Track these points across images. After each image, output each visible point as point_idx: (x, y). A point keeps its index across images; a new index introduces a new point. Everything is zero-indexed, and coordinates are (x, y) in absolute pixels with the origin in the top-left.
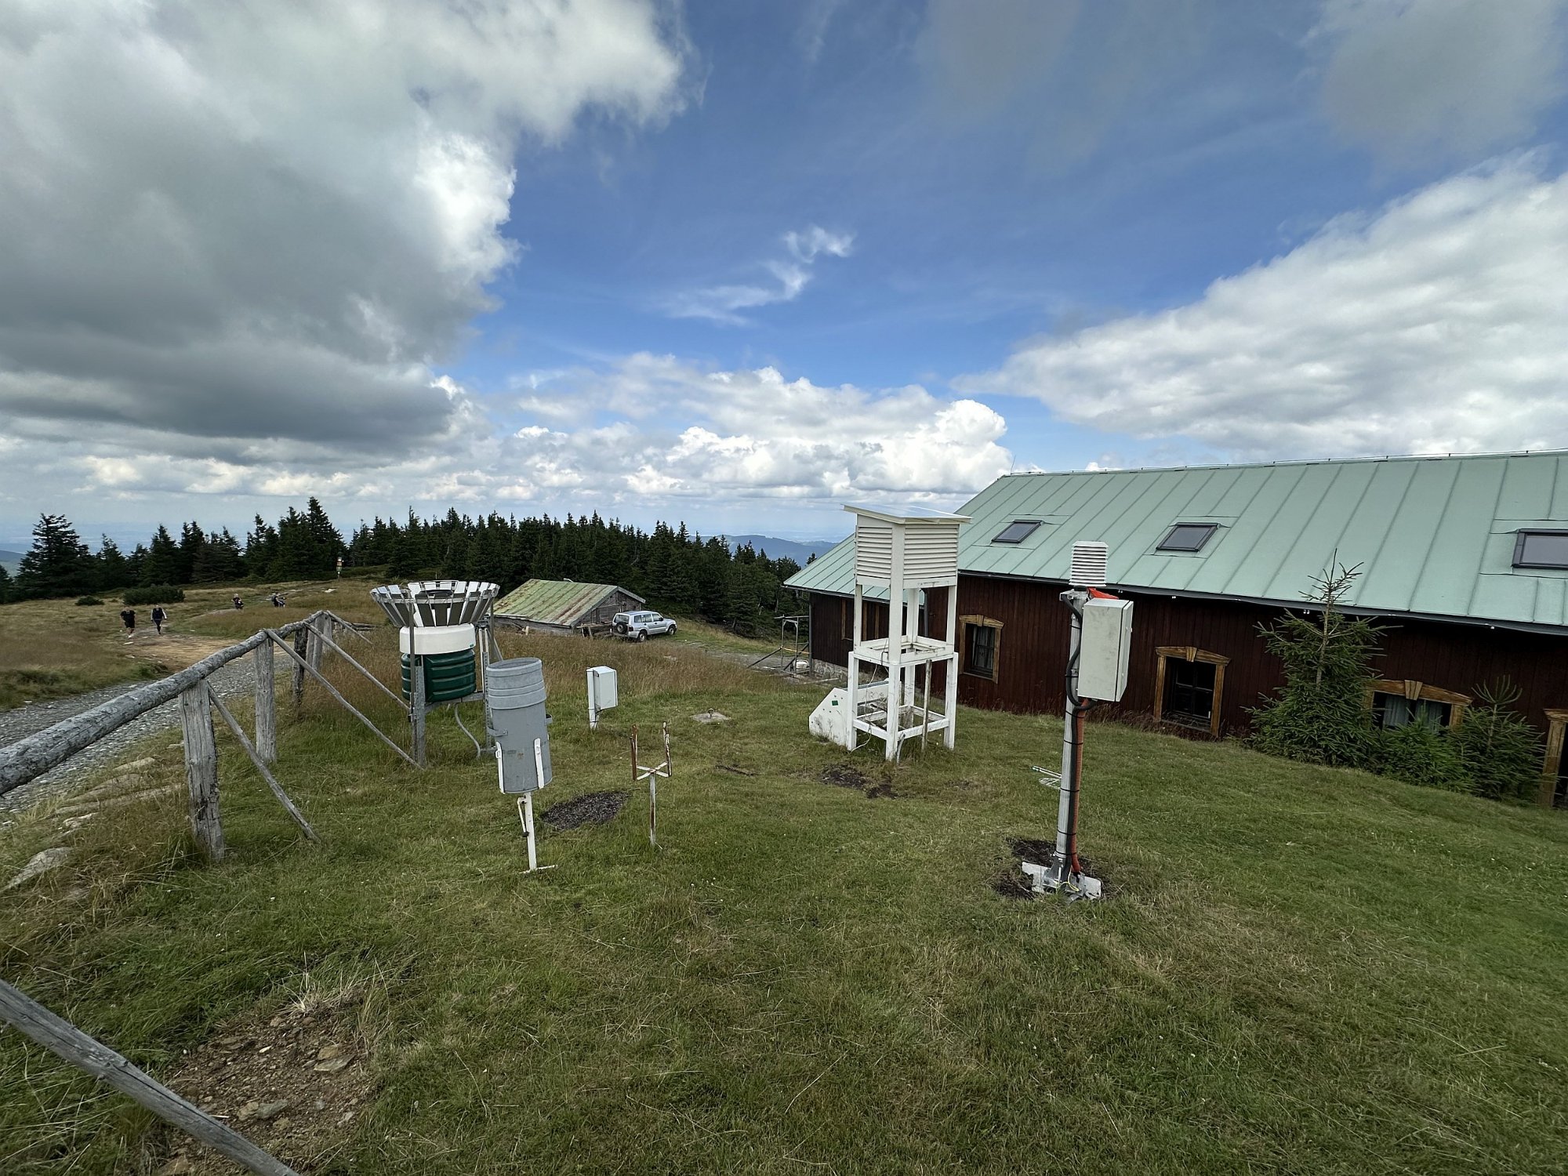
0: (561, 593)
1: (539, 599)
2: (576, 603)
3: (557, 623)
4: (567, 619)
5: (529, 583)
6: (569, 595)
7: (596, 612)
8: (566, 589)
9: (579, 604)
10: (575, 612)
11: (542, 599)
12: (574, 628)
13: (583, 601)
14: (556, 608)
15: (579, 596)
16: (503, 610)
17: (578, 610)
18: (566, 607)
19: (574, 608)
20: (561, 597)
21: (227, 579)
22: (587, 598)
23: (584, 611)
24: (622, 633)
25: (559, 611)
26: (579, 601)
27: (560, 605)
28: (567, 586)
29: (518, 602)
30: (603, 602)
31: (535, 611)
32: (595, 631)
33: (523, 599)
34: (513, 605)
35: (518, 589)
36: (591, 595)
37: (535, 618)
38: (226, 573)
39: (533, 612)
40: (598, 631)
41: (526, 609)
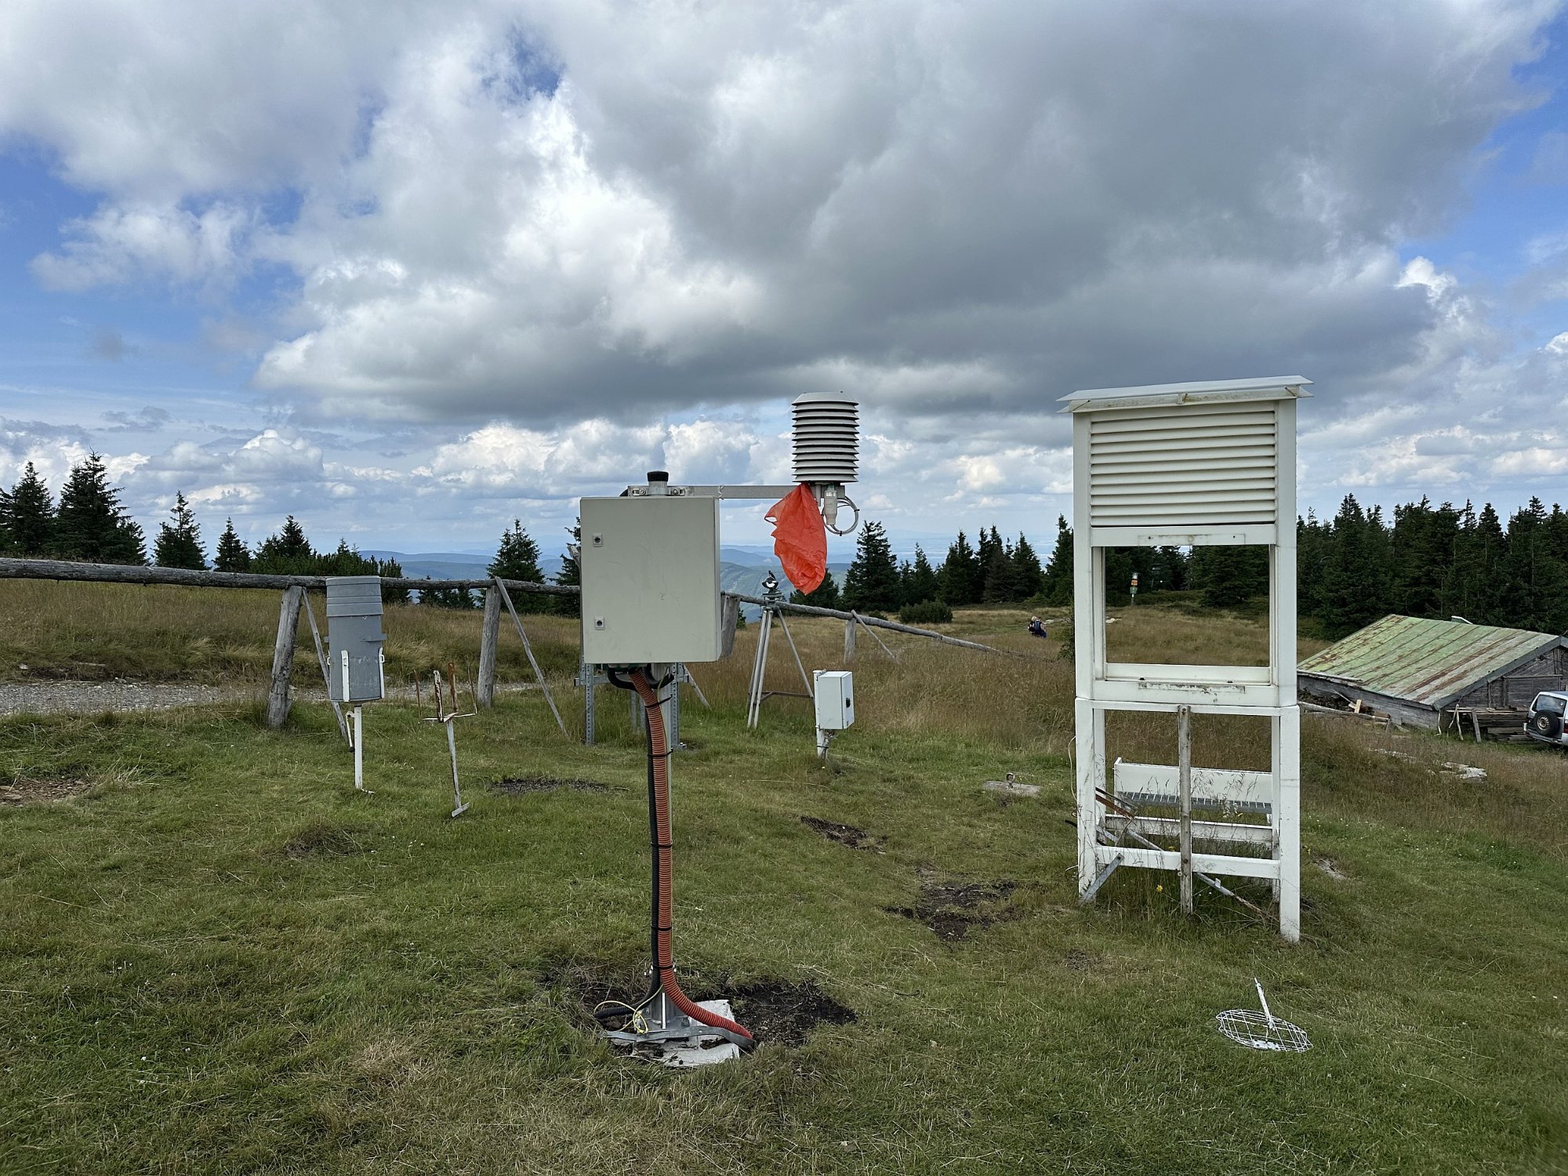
0: (1439, 642)
1: (1394, 652)
2: (1460, 664)
3: (1409, 697)
4: (1431, 692)
5: (1385, 623)
6: (1453, 648)
7: (1500, 684)
8: (1452, 636)
9: (1466, 666)
10: (1451, 681)
11: (1399, 652)
12: (1444, 711)
13: (1475, 662)
14: (1420, 669)
15: (1471, 651)
16: (1326, 666)
17: (1459, 678)
18: (1435, 671)
19: (1455, 673)
20: (1435, 651)
21: (1015, 600)
22: (1486, 656)
23: (1469, 680)
24: (1548, 735)
25: (1421, 677)
26: (1467, 660)
27: (1429, 665)
28: (1458, 628)
29: (1355, 653)
30: (1521, 665)
31: (1380, 673)
32: (1486, 724)
33: (1366, 649)
34: (1346, 658)
35: (1362, 632)
36: (1496, 650)
37: (1373, 685)
38: (1017, 591)
39: (1374, 674)
40: (1496, 725)
41: (1363, 668)
